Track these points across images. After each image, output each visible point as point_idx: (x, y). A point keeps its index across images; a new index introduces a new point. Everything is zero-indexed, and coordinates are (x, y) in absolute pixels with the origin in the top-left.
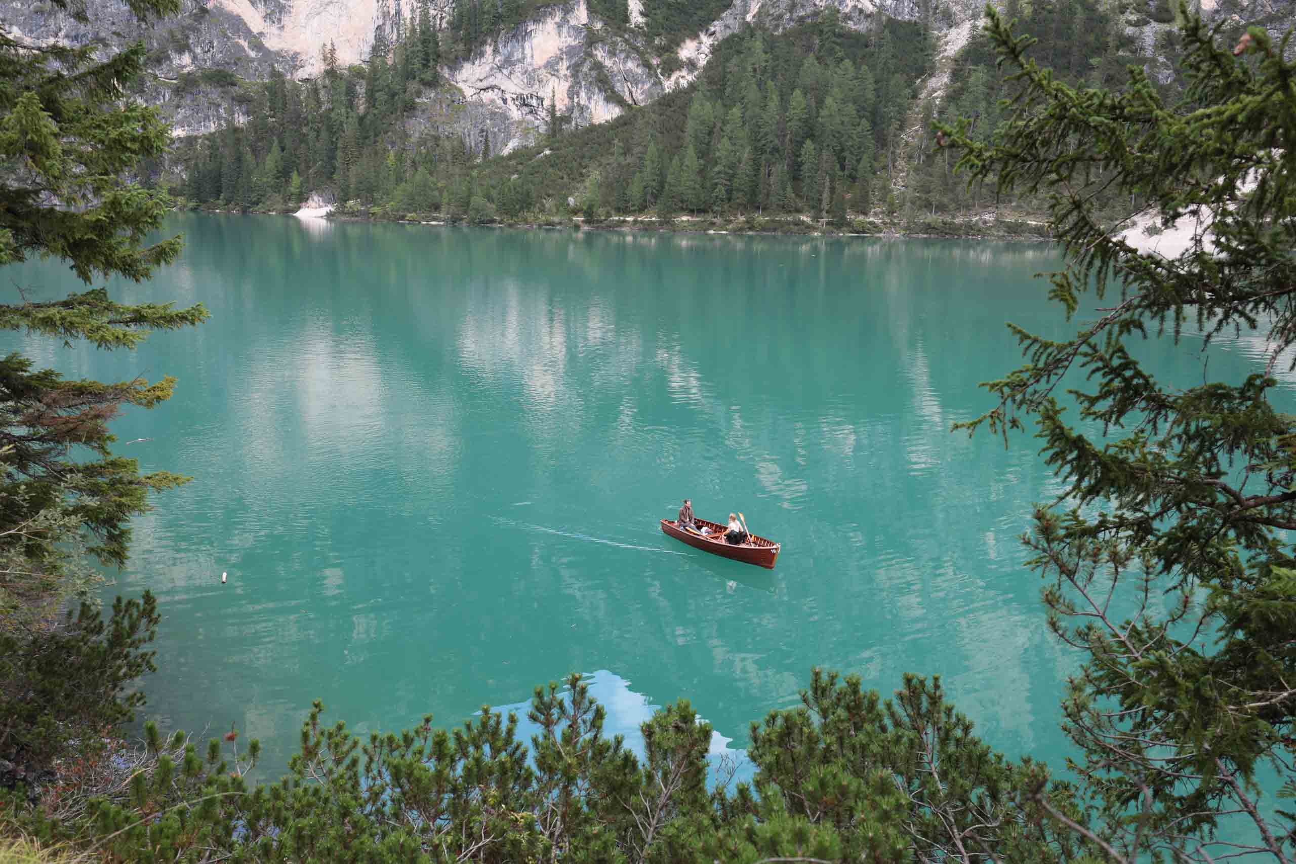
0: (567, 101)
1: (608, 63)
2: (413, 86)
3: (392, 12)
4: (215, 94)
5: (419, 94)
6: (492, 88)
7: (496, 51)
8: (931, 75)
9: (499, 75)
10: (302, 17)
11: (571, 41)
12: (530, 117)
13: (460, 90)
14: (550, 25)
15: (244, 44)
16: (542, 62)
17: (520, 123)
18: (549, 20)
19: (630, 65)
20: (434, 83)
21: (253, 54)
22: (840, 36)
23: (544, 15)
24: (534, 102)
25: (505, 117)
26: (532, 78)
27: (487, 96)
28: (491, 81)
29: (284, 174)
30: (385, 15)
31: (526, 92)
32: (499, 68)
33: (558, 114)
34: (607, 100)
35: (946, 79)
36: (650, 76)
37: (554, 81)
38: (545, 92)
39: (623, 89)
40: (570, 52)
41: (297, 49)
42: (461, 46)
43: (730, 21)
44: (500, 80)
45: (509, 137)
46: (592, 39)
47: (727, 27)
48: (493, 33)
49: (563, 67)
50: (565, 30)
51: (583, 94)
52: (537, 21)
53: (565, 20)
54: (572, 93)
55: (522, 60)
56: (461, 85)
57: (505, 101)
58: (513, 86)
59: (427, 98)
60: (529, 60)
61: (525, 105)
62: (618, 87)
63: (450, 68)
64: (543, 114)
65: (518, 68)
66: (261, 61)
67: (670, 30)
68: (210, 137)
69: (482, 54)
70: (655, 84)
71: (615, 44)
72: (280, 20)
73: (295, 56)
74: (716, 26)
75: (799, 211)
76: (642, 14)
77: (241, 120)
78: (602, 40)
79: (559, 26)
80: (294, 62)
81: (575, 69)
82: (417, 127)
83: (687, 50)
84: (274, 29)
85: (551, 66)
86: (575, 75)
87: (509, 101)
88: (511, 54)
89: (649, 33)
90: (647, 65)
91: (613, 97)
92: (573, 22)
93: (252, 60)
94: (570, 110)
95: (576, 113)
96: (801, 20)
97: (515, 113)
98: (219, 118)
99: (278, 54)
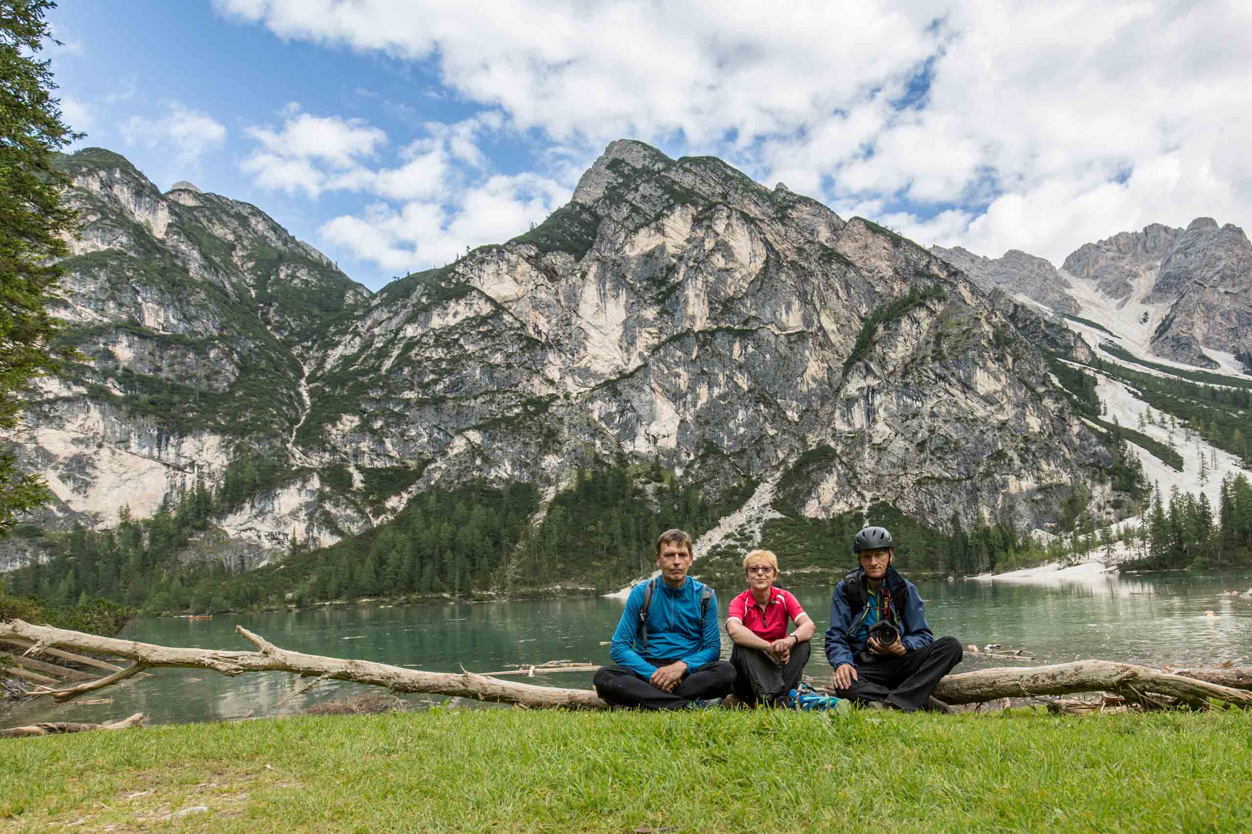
0: (305, 535)
1: (333, 511)
2: (186, 530)
3: (179, 484)
4: (23, 543)
5: (191, 535)
6: (250, 529)
7: (253, 507)
8: (537, 512)
9: (255, 521)
10: (104, 490)
11: (308, 499)
12: (278, 546)
13: (225, 532)
14: (293, 489)
15: (53, 508)
16: (287, 512)
17: (269, 550)
18: (292, 487)
19: (349, 512)
20: (204, 527)
21: (60, 515)
22: (488, 492)
23: (289, 484)
24: (281, 537)
25: (259, 547)
26: (278, 522)
27: (244, 535)
28: (249, 525)
29: (75, 594)
30: (173, 487)
31: (275, 531)
32: (255, 517)
33: (298, 543)
34: (332, 533)
35: (544, 514)
36: (362, 518)
37: (296, 524)
38: (289, 531)
39: (343, 525)
40: (307, 505)
41: (98, 510)
42: (227, 504)
43: (422, 485)
44: (256, 524)
45: (262, 560)
46: (322, 497)
47: (419, 488)
48: (251, 495)
49: (302, 515)
50: (303, 492)
51: (315, 530)
52: (282, 488)
53: (303, 486)
54: (308, 530)
55: (272, 511)
56: (226, 529)
57: (259, 537)
58: (266, 527)
59: (198, 538)
60: (277, 511)
61: (274, 538)
62: (340, 525)
63: (217, 518)
64: (287, 544)
65: (269, 516)
66: (66, 519)
67: (380, 491)
68: (15, 573)
69: (242, 509)
70: (366, 522)
71: (338, 500)
72: (85, 492)
73: (96, 515)
74: (413, 488)
75: (444, 591)
76: (362, 482)
77: (44, 559)
78: (330, 498)
79: (300, 490)
80: (96, 518)
81: (310, 516)
82: (187, 557)
83: (392, 502)
84: (80, 498)
85: (294, 514)
86: (310, 519)
87: (263, 537)
88: (264, 508)
89: (365, 494)
90: (361, 511)
91: (335, 531)
92: (309, 487)
93: (60, 519)
94: (307, 540)
95: (311, 542)
96: (464, 483)
97: (267, 544)
98: (24, 559)
99: (82, 513)
